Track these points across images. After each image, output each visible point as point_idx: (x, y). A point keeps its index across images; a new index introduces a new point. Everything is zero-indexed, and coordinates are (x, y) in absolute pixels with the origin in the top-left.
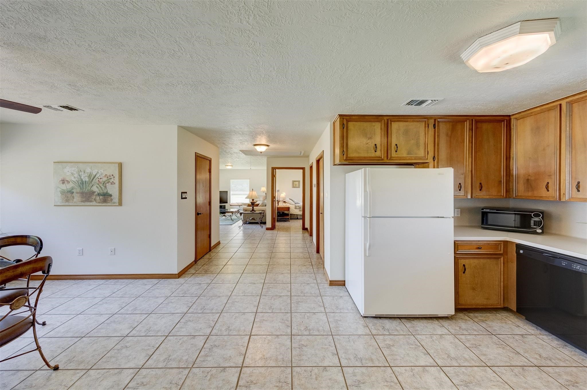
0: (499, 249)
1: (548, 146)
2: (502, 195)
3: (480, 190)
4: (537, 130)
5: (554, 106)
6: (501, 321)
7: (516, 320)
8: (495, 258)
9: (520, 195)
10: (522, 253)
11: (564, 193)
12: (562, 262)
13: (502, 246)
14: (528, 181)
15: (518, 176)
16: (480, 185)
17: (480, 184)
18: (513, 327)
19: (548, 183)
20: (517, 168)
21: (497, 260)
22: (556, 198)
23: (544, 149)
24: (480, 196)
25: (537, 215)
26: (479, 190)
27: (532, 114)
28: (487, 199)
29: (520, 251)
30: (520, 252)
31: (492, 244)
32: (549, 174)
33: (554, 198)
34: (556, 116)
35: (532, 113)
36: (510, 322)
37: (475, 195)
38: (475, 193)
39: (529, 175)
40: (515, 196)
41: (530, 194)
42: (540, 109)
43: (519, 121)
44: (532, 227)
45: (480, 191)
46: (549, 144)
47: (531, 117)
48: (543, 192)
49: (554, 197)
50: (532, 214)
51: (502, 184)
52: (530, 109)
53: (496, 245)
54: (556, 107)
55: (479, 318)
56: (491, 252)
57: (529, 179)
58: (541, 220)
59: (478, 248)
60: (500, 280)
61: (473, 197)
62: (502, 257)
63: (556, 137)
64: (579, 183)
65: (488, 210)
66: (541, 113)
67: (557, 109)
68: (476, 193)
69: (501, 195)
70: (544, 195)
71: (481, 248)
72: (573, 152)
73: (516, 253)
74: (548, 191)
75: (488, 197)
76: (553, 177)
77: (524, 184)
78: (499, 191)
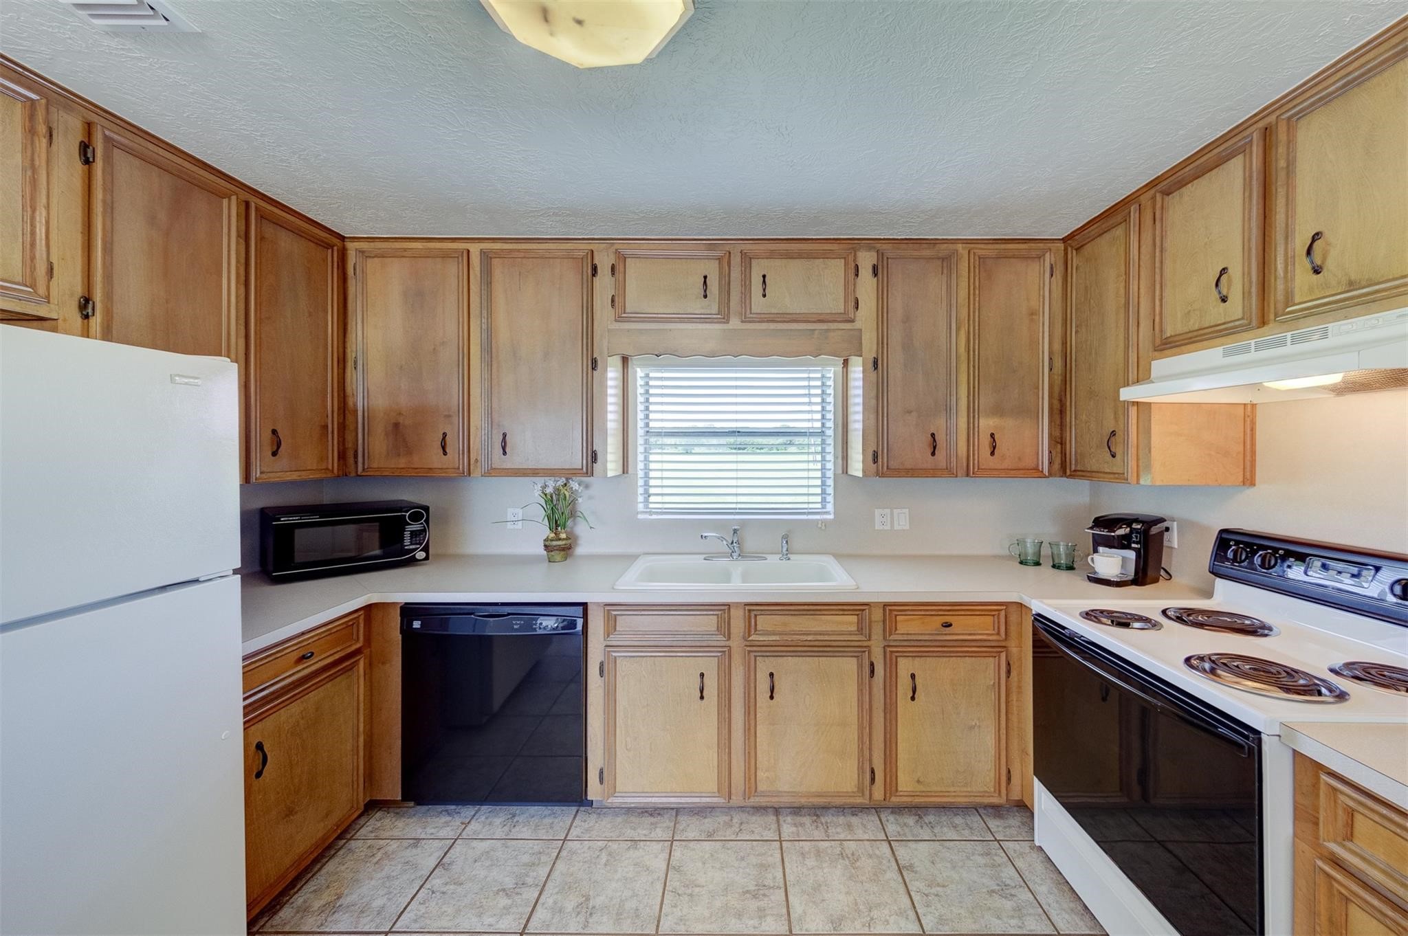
0: (355, 637)
1: (443, 343)
2: (330, 468)
3: (274, 454)
4: (417, 299)
5: (455, 250)
6: (375, 860)
7: (400, 824)
8: (345, 671)
9: (375, 465)
10: (419, 627)
11: (476, 459)
12: (514, 622)
13: (362, 625)
14: (395, 428)
15: (369, 416)
16: (275, 437)
17: (274, 432)
18: (409, 854)
19: (445, 435)
20: (367, 393)
21: (350, 673)
22: (464, 471)
23: (434, 349)
24: (272, 475)
25: (416, 517)
26: (270, 453)
27: (405, 254)
28: (293, 483)
29: (412, 625)
30: (414, 627)
31: (338, 628)
32: (447, 413)
33: (457, 471)
34: (460, 274)
35: (405, 250)
36: (394, 845)
37: (258, 473)
38: (258, 464)
39: (400, 414)
40: (364, 470)
41: (402, 462)
42: (421, 247)
43: (369, 260)
44: (406, 548)
45: (274, 458)
46: (445, 340)
47: (402, 259)
48: (435, 459)
49: (459, 468)
50: (408, 514)
51: (330, 436)
52: (399, 238)
53: (348, 626)
54: (460, 253)
55: (317, 904)
56: (337, 656)
57: (399, 423)
58: (424, 526)
59: (303, 658)
60: (355, 731)
61: (253, 480)
62: (360, 659)
63: (461, 326)
64: (505, 435)
65: (294, 519)
66: (428, 257)
67: (462, 260)
68: (260, 466)
69: (327, 469)
70: (435, 465)
71: (312, 654)
72: (495, 366)
73: (401, 633)
74: (445, 453)
75: (294, 476)
76: (455, 419)
77: (387, 435)
78: (323, 458)
